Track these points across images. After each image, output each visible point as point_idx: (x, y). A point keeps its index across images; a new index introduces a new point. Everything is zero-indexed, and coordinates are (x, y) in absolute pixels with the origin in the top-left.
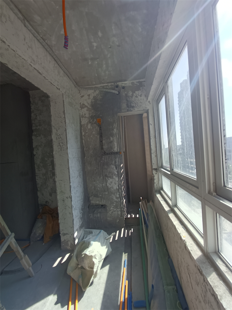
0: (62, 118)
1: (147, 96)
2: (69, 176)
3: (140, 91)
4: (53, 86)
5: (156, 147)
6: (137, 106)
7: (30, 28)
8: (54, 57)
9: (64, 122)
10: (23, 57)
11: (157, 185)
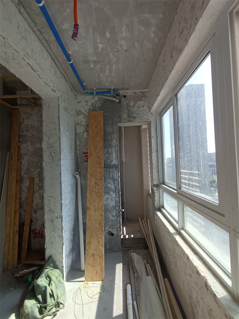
0: (56, 125)
1: (150, 108)
2: (61, 192)
3: (142, 101)
4: (48, 86)
5: (158, 162)
6: (138, 116)
7: (26, 15)
8: (52, 54)
9: (59, 129)
10: (15, 47)
11: (157, 203)
